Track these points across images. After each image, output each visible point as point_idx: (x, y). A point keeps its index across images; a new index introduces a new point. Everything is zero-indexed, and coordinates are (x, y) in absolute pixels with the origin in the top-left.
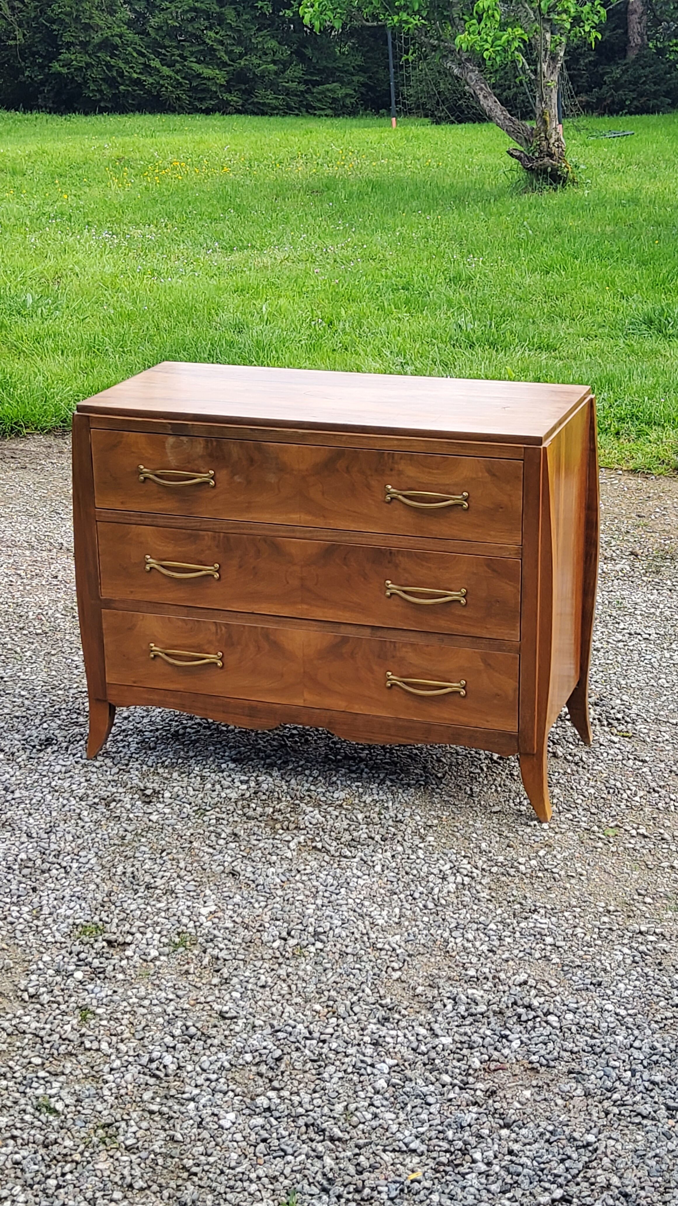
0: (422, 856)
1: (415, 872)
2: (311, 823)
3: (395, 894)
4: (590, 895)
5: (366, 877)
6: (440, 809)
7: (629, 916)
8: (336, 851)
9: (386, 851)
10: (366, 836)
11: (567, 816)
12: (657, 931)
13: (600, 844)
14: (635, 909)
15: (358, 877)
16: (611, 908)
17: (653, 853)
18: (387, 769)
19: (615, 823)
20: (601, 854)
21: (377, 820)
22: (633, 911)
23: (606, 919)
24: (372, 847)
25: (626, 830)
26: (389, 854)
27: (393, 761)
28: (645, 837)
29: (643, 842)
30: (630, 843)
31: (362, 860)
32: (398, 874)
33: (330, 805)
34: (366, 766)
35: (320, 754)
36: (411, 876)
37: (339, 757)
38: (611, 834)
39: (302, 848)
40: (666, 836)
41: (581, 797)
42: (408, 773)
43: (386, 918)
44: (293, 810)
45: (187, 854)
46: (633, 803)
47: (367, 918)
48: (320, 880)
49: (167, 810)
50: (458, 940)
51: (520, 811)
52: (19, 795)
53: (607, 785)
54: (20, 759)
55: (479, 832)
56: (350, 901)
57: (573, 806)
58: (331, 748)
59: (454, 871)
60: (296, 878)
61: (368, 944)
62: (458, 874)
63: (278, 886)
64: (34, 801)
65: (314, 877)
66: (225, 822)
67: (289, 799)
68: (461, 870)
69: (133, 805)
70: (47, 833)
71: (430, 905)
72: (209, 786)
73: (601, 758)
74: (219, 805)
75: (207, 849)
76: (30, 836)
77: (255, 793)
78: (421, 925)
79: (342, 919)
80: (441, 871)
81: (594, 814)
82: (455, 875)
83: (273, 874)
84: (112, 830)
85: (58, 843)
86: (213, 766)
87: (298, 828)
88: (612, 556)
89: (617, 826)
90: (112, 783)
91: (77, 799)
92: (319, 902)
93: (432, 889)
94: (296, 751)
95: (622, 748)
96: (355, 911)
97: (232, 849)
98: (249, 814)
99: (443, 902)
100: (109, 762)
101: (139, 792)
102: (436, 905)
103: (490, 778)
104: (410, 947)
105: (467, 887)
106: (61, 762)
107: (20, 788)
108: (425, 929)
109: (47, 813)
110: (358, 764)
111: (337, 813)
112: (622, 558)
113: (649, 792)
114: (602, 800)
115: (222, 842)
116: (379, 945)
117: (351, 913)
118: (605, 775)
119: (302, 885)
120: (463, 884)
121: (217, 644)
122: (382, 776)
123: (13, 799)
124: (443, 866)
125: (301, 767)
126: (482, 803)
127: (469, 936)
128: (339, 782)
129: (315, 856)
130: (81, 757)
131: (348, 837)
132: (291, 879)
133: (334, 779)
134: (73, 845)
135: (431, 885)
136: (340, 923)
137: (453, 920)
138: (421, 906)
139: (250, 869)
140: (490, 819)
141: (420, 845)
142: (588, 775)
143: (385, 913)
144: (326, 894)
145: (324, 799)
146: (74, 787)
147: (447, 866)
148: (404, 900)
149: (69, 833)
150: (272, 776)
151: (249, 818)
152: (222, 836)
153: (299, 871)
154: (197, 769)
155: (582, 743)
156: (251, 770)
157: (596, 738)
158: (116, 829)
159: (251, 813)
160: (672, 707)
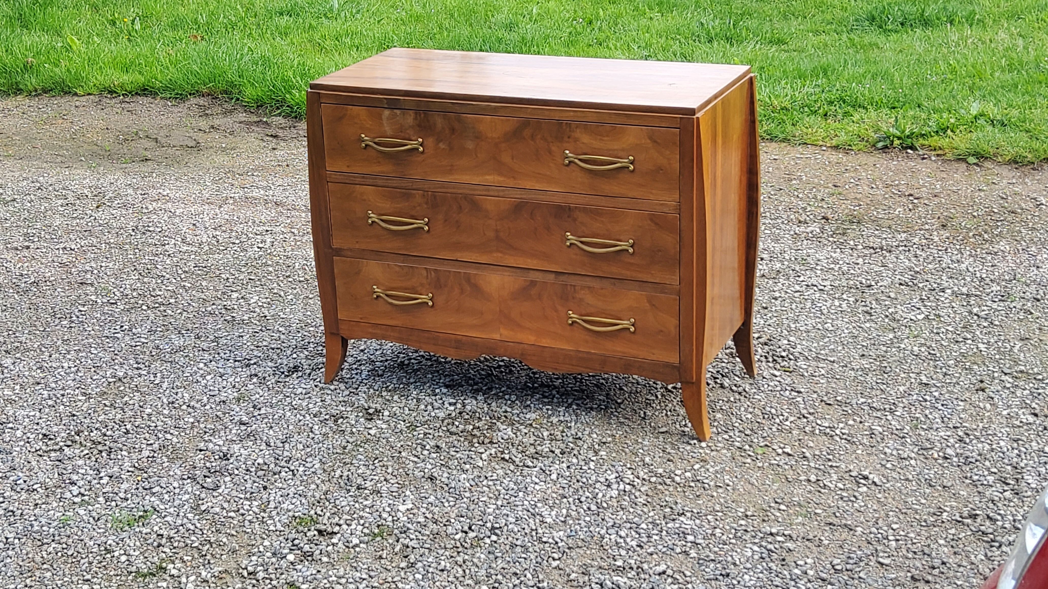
0: (593, 468)
1: (584, 480)
2: (502, 439)
3: (565, 497)
4: (733, 502)
5: (543, 483)
6: (615, 429)
7: (764, 521)
8: (521, 462)
9: (563, 462)
10: (548, 450)
11: (724, 436)
12: (786, 533)
13: (749, 460)
14: (769, 514)
15: (536, 483)
16: (749, 513)
17: (794, 468)
18: (575, 395)
19: (765, 443)
20: (749, 468)
21: (559, 437)
22: (768, 516)
23: (743, 522)
24: (551, 459)
25: (773, 449)
26: (564, 465)
27: (581, 389)
28: (789, 455)
29: (787, 459)
30: (775, 460)
31: (541, 469)
32: (570, 481)
33: (522, 424)
34: (558, 393)
35: (520, 382)
36: (581, 484)
37: (536, 385)
38: (760, 452)
39: (492, 459)
40: (807, 454)
41: (739, 421)
42: (593, 399)
43: (554, 517)
44: (490, 428)
45: (395, 462)
46: (784, 426)
47: (538, 517)
48: (503, 485)
49: (384, 426)
50: (612, 537)
51: (684, 432)
52: (264, 412)
53: (764, 411)
54: (269, 383)
55: (646, 448)
56: (526, 503)
57: (730, 428)
58: (531, 378)
59: (619, 480)
60: (484, 483)
61: (535, 538)
62: (621, 483)
63: (467, 489)
64: (276, 417)
65: (498, 482)
66: (431, 437)
67: (488, 418)
68: (624, 479)
69: (356, 422)
70: (283, 443)
71: (593, 507)
72: (423, 407)
73: (762, 389)
74: (429, 422)
75: (412, 458)
76: (268, 445)
77: (460, 413)
78: (583, 524)
79: (517, 518)
80: (607, 480)
81: (748, 435)
82: (618, 483)
83: (464, 479)
84: (337, 441)
85: (290, 451)
86: (428, 391)
87: (492, 443)
88: (805, 220)
89: (766, 445)
90: (342, 403)
91: (312, 416)
92: (499, 503)
93: (597, 494)
94: (500, 379)
95: (782, 380)
96: (528, 511)
97: (433, 459)
98: (452, 430)
99: (605, 505)
100: (342, 386)
101: (363, 411)
102: (598, 508)
103: (662, 404)
104: (571, 541)
105: (627, 494)
106: (303, 385)
107: (266, 406)
108: (585, 527)
109: (285, 426)
110: (551, 391)
111: (526, 431)
112: (815, 222)
113: (799, 418)
114: (757, 424)
115: (426, 452)
116: (544, 539)
117: (525, 512)
118: (763, 403)
119: (488, 489)
120: (625, 491)
121: (428, 286)
122: (570, 401)
123: (259, 415)
124: (609, 475)
125: (503, 392)
126: (652, 424)
127: (623, 533)
128: (532, 405)
129: (502, 465)
130: (320, 382)
131: (532, 450)
132: (479, 483)
133: (529, 403)
134: (303, 453)
135: (597, 491)
136: (514, 520)
137: (610, 520)
138: (585, 508)
139: (446, 475)
140: (657, 438)
141: (592, 458)
142: (748, 403)
143: (553, 513)
144: (506, 497)
145: (518, 419)
146: (311, 406)
147: (613, 476)
148: (572, 503)
149: (300, 443)
150: (476, 399)
151: (451, 433)
152: (427, 448)
153: (486, 478)
154: (415, 393)
155: (747, 376)
156: (460, 395)
157: (761, 372)
158: (339, 441)
159: (454, 429)
160: (832, 347)
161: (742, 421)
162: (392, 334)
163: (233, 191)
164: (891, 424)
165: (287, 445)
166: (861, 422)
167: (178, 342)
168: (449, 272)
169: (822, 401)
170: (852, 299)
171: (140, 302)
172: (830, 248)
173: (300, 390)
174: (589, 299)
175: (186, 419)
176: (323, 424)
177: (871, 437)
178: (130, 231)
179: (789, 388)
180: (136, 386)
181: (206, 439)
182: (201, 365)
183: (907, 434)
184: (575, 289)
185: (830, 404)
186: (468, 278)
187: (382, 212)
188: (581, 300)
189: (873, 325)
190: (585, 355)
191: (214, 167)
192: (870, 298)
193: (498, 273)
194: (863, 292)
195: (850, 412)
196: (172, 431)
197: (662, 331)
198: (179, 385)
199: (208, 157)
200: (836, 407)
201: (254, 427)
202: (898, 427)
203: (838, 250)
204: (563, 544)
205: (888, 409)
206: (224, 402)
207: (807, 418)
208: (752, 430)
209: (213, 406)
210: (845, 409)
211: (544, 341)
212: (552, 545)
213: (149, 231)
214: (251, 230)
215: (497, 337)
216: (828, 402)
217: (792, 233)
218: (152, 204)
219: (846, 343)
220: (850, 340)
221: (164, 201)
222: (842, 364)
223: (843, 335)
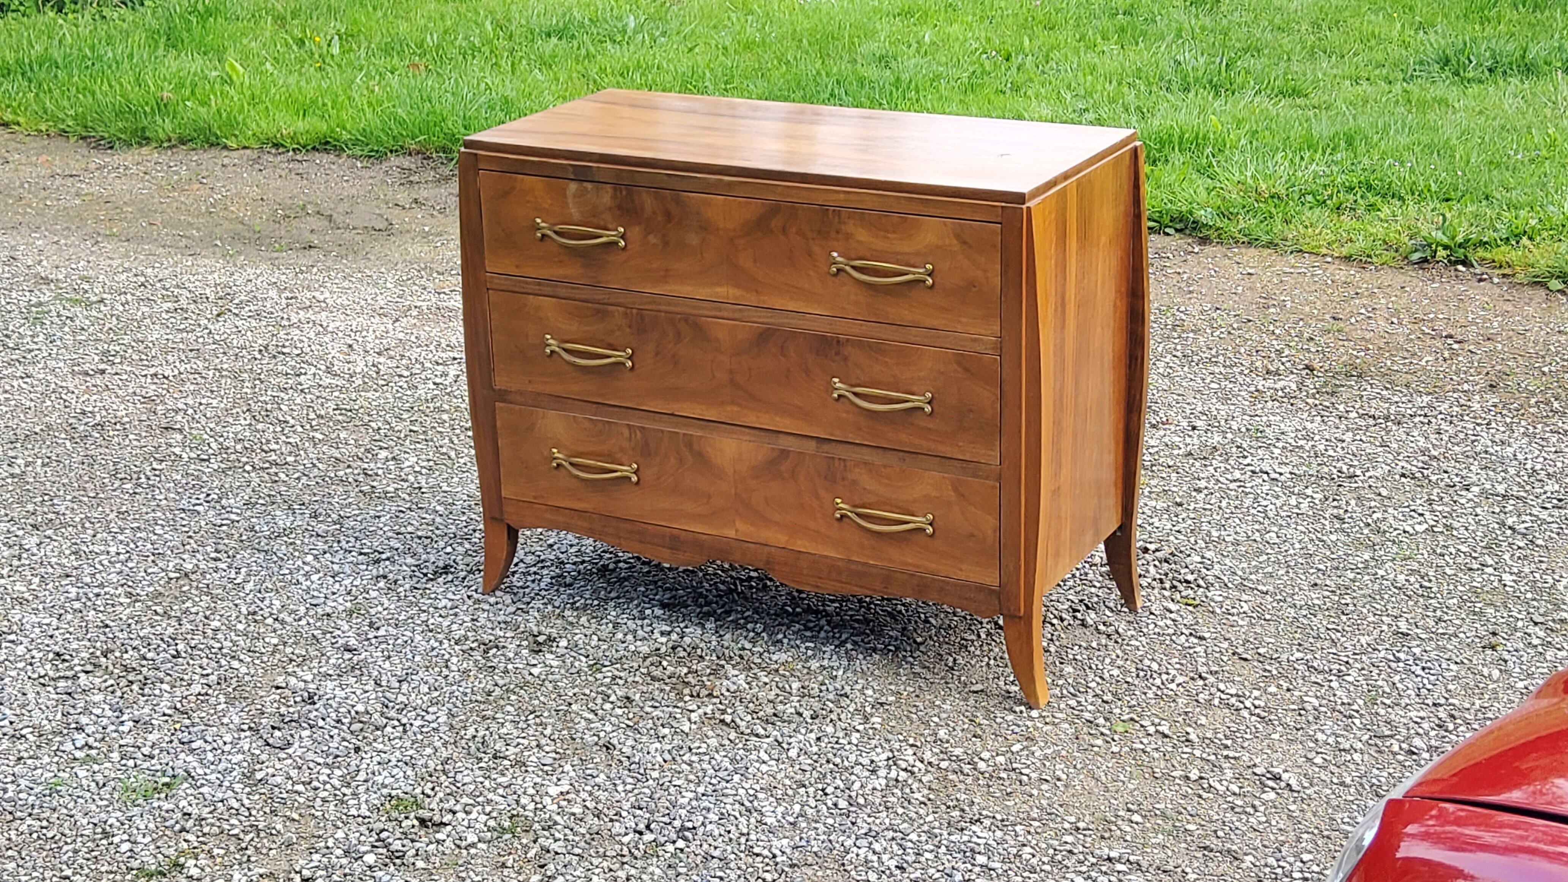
0: (855, 741)
1: (838, 760)
2: (728, 690)
3: (804, 786)
4: (1061, 806)
5: (773, 763)
6: (904, 683)
8: (747, 728)
9: (811, 731)
10: (793, 710)
11: (1070, 702)
12: (1132, 858)
13: (1100, 742)
14: (1114, 828)
15: (764, 762)
16: (1082, 825)
17: (1167, 757)
18: (854, 628)
19: (1132, 715)
20: (1096, 754)
21: (815, 692)
22: (1110, 830)
23: (1069, 838)
24: (793, 726)
25: (1142, 726)
26: (813, 736)
27: (866, 619)
28: (1165, 736)
29: (1160, 743)
30: (1141, 743)
31: (776, 741)
32: (816, 762)
33: (763, 669)
34: (829, 623)
35: (776, 605)
36: (831, 766)
37: (798, 610)
38: (1120, 729)
39: (706, 721)
40: (1193, 737)
41: (1098, 679)
42: (880, 635)
43: (779, 817)
44: (714, 673)
45: (560, 719)
46: (1165, 691)
47: (755, 814)
48: (713, 762)
49: (555, 663)
50: (861, 852)
51: (1008, 692)
52: (384, 633)
53: (1140, 666)
54: (401, 589)
55: (944, 716)
56: (741, 791)
57: (1082, 690)
58: (794, 598)
59: (891, 762)
60: (684, 758)
61: (743, 848)
62: (894, 767)
63: (657, 767)
64: (399, 641)
65: (707, 758)
66: (621, 682)
67: (714, 658)
68: (899, 762)
69: (516, 654)
70: (400, 682)
71: (843, 804)
72: (620, 636)
73: (1145, 630)
74: (624, 660)
75: (586, 715)
76: (378, 684)
77: (674, 648)
78: (822, 828)
79: (722, 814)
80: (872, 762)
81: (1107, 702)
82: (889, 768)
83: (657, 750)
84: (480, 682)
85: (408, 695)
86: (635, 612)
87: (710, 695)
88: (1278, 369)
89: (1132, 719)
90: (503, 625)
91: (452, 643)
92: (701, 790)
93: (853, 783)
94: (746, 599)
95: (1180, 619)
96: (743, 805)
97: (617, 717)
98: (655, 673)
99: (861, 801)
100: (508, 599)
101: (531, 638)
102: (851, 805)
103: (985, 648)
104: (797, 854)
105: (900, 785)
106: (450, 595)
107: (389, 625)
108: (824, 833)
109: (410, 656)
110: (819, 620)
111: (766, 680)
112: (1292, 372)
113: (1192, 679)
114: (1125, 685)
115: (608, 706)
116: (756, 850)
117: (737, 806)
118: (1141, 653)
119: (689, 768)
120: (897, 780)
121: (631, 452)
122: (844, 637)
123: (376, 637)
124: (878, 754)
125: (745, 618)
126: (963, 678)
127: (877, 847)
128: (785, 641)
129: (719, 732)
130: (476, 591)
131: (769, 710)
132: (678, 758)
133: (780, 636)
134: (425, 699)
135: (853, 778)
136: (717, 818)
137: (865, 825)
138: (830, 803)
139: (630, 742)
140: (966, 700)
141: (858, 727)
142: (1119, 652)
143: (780, 810)
144: (714, 781)
145: (760, 661)
146: (455, 627)
147: (884, 756)
148: (812, 795)
149: (426, 683)
150: (703, 627)
151: (653, 679)
152: (611, 699)
153: (690, 749)
154: (614, 613)
155: (1126, 610)
156: (680, 619)
157: (1149, 604)
158: (485, 682)
159: (657, 673)
160: (1270, 569)
161: (1103, 679)
162: (579, 523)
163: (423, 297)
164: (1335, 695)
165: (405, 686)
166: (1288, 690)
167: (283, 521)
168: (662, 431)
169: (1234, 654)
170: (1318, 497)
171: (244, 459)
172: (1305, 417)
173: (444, 602)
174: (867, 481)
175: (267, 640)
176: (466, 655)
177: (1300, 715)
179: (1187, 632)
180: (208, 585)
181: (290, 670)
182: (309, 558)
183: (1357, 712)
184: (845, 466)
185: (1246, 660)
186: (689, 443)
187: (566, 338)
188: (855, 482)
189: (1342, 539)
190: (860, 568)
191: (405, 260)
192: (1349, 497)
193: (735, 436)
194: (1339, 487)
195: (1275, 672)
196: (242, 657)
197: (972, 535)
198: (270, 586)
199: (399, 246)
200: (1255, 664)
201: (362, 657)
202: (1346, 701)
203: (1318, 418)
204: (785, 858)
205: (1334, 672)
206: (328, 615)
207: (1204, 679)
208: (1115, 694)
209: (311, 621)
210: (1268, 667)
211: (799, 542)
212: (767, 860)
213: (284, 354)
214: (430, 356)
215: (731, 533)
216: (1244, 656)
217: (1252, 389)
218: (298, 313)
219: (1292, 564)
220: (1300, 560)
221: (317, 309)
222: (1279, 597)
223: (1291, 552)
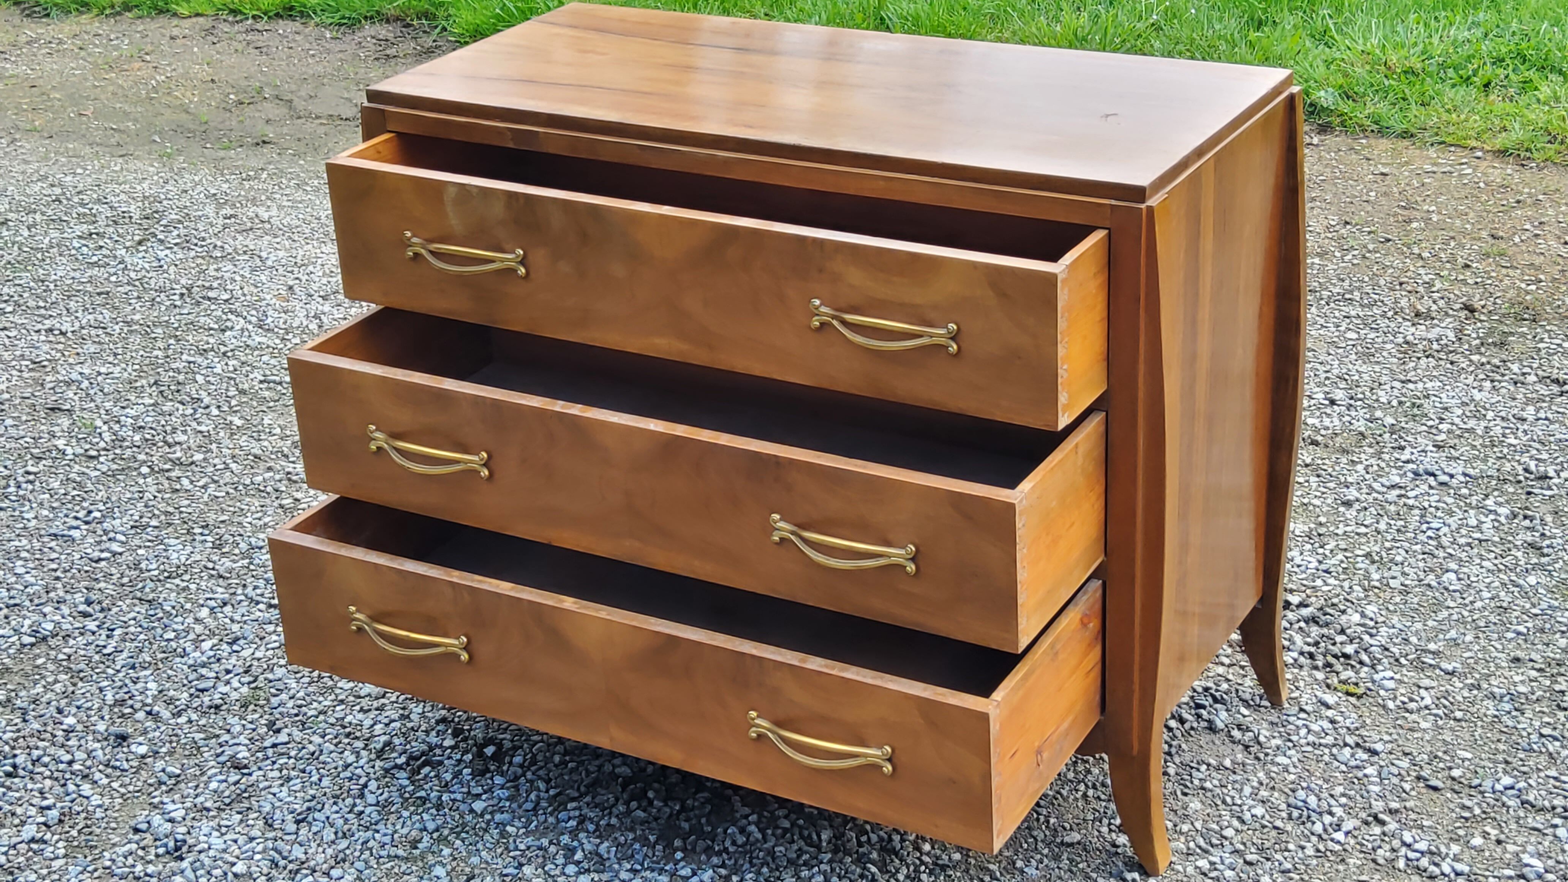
51: (1114, 845)
52: (286, 739)
53: (1292, 800)
69: (455, 776)
70: (298, 822)
73: (1295, 738)
88: (1429, 310)
91: (373, 756)
95: (1339, 718)
107: (293, 725)
112: (1447, 314)
114: (1274, 833)
118: (1292, 777)
126: (1052, 821)
140: (1057, 858)
146: (378, 728)
149: (332, 825)
155: (1267, 703)
157: (1296, 694)
160: (1453, 634)
161: (1243, 822)
165: (304, 830)
166: (1499, 841)
167: (178, 554)
169: (1419, 778)
170: (1504, 511)
171: (142, 457)
172: (1472, 378)
176: (389, 778)
178: (176, 297)
179: (1352, 741)
181: (156, 801)
182: (204, 613)
185: (1435, 789)
189: (1543, 580)
192: (1544, 508)
194: (1529, 493)
195: (1477, 811)
200: (1449, 795)
203: (1487, 384)
206: (217, 707)
207: (1381, 823)
208: (1261, 850)
209: (194, 717)
210: (1467, 802)
213: (209, 299)
216: (1433, 782)
217: (1400, 340)
218: (235, 239)
219: (1482, 624)
220: (1492, 618)
221: (259, 233)
222: (1469, 681)
223: (1479, 604)
